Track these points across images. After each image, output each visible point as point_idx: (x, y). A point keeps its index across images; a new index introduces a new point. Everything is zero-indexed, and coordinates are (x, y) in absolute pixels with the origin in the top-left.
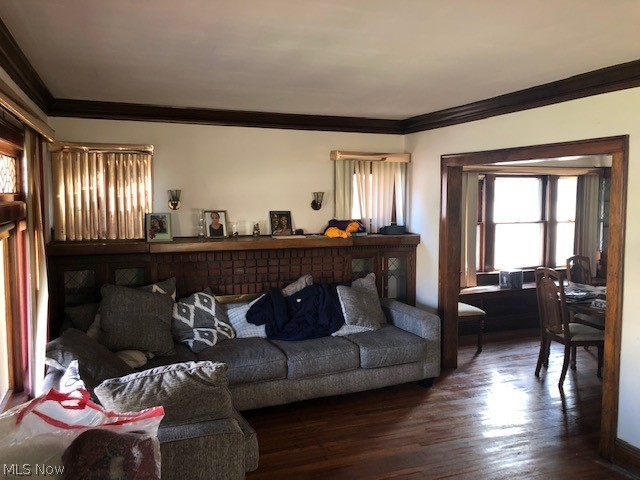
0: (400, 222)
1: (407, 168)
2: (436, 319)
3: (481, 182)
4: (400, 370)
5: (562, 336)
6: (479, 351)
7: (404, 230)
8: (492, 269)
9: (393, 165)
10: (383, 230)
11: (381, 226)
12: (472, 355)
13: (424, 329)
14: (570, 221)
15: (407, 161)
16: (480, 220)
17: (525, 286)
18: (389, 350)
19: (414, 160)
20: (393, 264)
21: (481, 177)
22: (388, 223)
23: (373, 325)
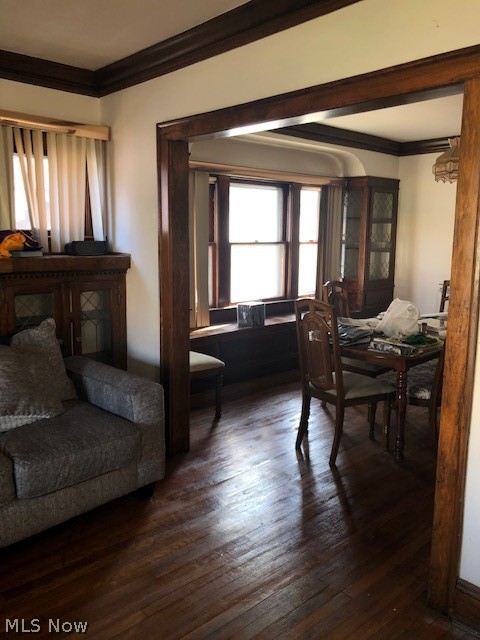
0: (99, 236)
1: (105, 149)
2: (157, 389)
3: (212, 187)
4: (96, 484)
5: (333, 392)
6: (218, 418)
7: (105, 247)
8: (228, 302)
9: (84, 142)
10: (71, 248)
11: (68, 240)
12: (209, 426)
13: (136, 409)
14: (312, 242)
15: (106, 138)
16: (212, 239)
17: (268, 323)
18: (73, 457)
19: (115, 137)
20: (89, 302)
21: (212, 180)
22: (79, 236)
23: (48, 409)
